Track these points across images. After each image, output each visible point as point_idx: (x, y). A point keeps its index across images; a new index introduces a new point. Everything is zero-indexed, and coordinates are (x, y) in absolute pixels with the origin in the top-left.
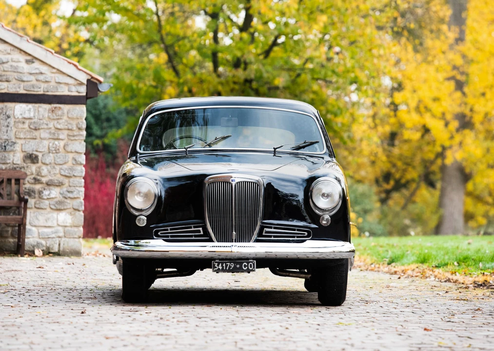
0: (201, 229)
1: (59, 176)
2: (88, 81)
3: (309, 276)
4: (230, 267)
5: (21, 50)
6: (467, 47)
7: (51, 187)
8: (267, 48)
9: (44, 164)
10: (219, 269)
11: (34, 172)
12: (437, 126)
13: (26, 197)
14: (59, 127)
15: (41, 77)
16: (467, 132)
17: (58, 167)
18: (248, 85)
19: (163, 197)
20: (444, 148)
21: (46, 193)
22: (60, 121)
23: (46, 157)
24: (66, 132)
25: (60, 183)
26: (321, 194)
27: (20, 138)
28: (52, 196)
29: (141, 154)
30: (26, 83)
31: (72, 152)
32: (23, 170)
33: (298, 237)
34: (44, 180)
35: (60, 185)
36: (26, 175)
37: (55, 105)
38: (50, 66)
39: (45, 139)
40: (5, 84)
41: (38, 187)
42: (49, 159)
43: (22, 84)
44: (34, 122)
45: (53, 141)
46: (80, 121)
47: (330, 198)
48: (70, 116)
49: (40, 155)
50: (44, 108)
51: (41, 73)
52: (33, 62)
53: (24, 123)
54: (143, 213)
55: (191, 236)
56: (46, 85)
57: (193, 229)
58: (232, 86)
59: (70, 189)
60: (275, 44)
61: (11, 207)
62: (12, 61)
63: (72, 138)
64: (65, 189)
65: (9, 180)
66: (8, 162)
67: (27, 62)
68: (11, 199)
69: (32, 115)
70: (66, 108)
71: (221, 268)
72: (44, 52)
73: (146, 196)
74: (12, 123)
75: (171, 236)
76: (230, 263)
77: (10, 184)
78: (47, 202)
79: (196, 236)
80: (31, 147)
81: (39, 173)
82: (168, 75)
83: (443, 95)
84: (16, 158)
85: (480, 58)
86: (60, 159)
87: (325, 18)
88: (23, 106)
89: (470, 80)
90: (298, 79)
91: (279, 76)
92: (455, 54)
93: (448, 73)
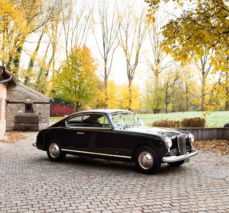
2: (50, 100)
12: (103, 100)
13: (39, 121)
15: (41, 99)
20: (104, 102)
21: (43, 120)
22: (45, 107)
23: (42, 114)
24: (46, 109)
27: (38, 110)
31: (47, 113)
32: (38, 116)
34: (42, 118)
35: (45, 118)
37: (44, 104)
38: (43, 97)
39: (42, 110)
41: (41, 119)
43: (38, 101)
44: (40, 107)
45: (44, 111)
46: (49, 107)
48: (47, 106)
50: (42, 105)
53: (38, 107)
54: (169, 148)
56: (42, 101)
60: (84, 90)
61: (36, 123)
62: (36, 96)
65: (36, 118)
66: (35, 114)
67: (39, 96)
68: (36, 121)
70: (46, 104)
74: (36, 108)
78: (43, 122)
80: (40, 112)
81: (41, 116)
82: (69, 95)
83: (104, 96)
84: (37, 114)
85: (109, 91)
86: (45, 114)
87: (90, 87)
88: (38, 104)
89: (107, 94)
90: (87, 95)
91: (84, 95)
92: (106, 91)
93: (105, 93)
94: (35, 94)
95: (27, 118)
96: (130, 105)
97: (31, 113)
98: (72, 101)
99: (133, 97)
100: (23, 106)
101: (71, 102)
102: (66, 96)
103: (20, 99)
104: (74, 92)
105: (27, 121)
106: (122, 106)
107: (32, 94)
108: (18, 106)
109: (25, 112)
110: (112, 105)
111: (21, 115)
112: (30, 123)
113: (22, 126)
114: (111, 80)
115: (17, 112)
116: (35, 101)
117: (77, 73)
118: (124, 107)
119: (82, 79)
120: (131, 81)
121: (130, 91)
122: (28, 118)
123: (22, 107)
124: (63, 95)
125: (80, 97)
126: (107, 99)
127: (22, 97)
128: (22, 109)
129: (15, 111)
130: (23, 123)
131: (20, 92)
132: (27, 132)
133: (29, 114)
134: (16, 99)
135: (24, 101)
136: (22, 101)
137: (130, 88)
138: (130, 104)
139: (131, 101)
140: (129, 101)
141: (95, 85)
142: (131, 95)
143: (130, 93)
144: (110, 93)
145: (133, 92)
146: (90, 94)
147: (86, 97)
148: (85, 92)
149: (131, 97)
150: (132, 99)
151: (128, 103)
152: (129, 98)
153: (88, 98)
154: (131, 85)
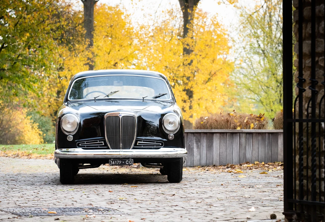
0: (103, 142)
3: (163, 167)
4: (119, 163)
6: (94, 49)
10: (113, 164)
19: (82, 124)
26: (169, 122)
29: (70, 101)
33: (156, 146)
47: (173, 124)
54: (71, 134)
55: (98, 146)
57: (98, 142)
71: (114, 163)
73: (73, 124)
75: (87, 146)
76: (119, 161)
79: (100, 146)
85: (101, 54)
87: (28, 34)
89: (96, 65)
90: (15, 65)
91: (5, 64)
92: (89, 52)
93: (85, 61)
96: (187, 108)
99: (200, 77)
114: (110, 8)
120: (189, 11)
121: (187, 51)
137: (188, 40)
138: (188, 104)
139: (193, 94)
140: (184, 90)
141: (46, 28)
142: (189, 69)
143: (186, 58)
144: (109, 62)
145: (201, 57)
146: (29, 62)
147: (10, 73)
148: (7, 53)
149: (190, 77)
150: (194, 83)
151: (180, 99)
152: (185, 79)
153: (20, 74)
154: (191, 29)
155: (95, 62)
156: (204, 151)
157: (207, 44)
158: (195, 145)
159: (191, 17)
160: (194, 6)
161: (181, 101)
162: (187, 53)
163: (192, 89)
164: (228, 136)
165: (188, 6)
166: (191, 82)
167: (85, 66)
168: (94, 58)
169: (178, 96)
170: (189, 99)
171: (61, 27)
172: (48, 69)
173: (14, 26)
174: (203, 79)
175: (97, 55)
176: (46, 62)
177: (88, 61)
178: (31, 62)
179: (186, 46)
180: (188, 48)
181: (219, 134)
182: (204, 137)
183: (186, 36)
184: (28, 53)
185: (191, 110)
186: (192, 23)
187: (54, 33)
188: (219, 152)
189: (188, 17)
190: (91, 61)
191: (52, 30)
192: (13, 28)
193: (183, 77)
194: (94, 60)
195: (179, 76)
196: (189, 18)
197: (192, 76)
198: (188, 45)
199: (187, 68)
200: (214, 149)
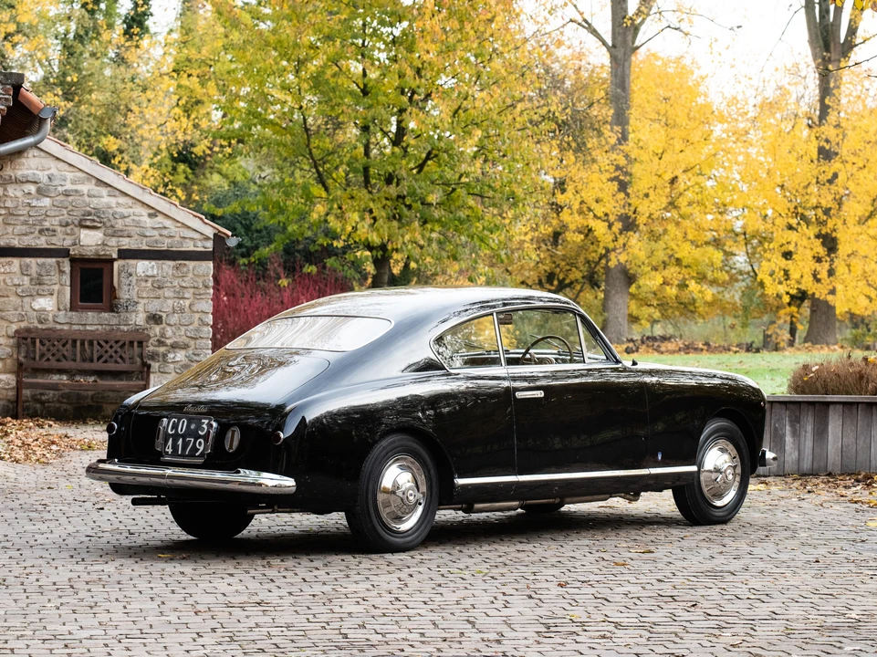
1: (184, 337)
2: (215, 235)
5: (143, 203)
6: (630, 146)
7: (176, 350)
8: (421, 162)
9: (169, 325)
11: (158, 334)
12: (600, 228)
13: (149, 362)
14: (184, 285)
15: (165, 232)
16: (631, 233)
17: (183, 329)
18: (401, 200)
20: (608, 251)
21: (171, 356)
22: (186, 279)
23: (170, 317)
24: (192, 290)
25: (185, 345)
27: (143, 298)
28: (177, 359)
30: (148, 239)
31: (198, 312)
32: (146, 332)
34: (168, 342)
35: (186, 347)
36: (149, 337)
37: (180, 262)
38: (174, 219)
39: (169, 298)
40: (127, 240)
41: (162, 349)
42: (174, 319)
43: (145, 240)
44: (158, 280)
45: (177, 301)
46: (206, 278)
48: (195, 273)
49: (164, 315)
50: (168, 265)
51: (165, 228)
52: (157, 216)
53: (146, 281)
56: (170, 240)
58: (384, 202)
59: (197, 352)
60: (428, 158)
61: (133, 372)
62: (134, 215)
63: (198, 297)
64: (191, 352)
65: (131, 343)
66: (130, 323)
67: (150, 215)
68: (133, 363)
69: (155, 272)
70: (191, 264)
72: (168, 205)
74: (134, 282)
77: (133, 346)
78: (172, 366)
80: (154, 307)
81: (163, 335)
82: (317, 190)
83: (606, 196)
84: (139, 319)
85: (643, 157)
86: (185, 319)
87: (481, 132)
88: (146, 262)
89: (633, 180)
90: (453, 195)
91: (432, 192)
92: (618, 154)
93: (611, 173)
94: (130, 201)
95: (82, 344)
96: (823, 275)
97: (105, 315)
98: (338, 244)
99: (854, 209)
100: (62, 272)
101: (329, 251)
102: (295, 202)
103: (41, 232)
104: (355, 171)
105: (84, 360)
106: (762, 284)
107: (113, 201)
108: (34, 270)
109: (71, 309)
110: (672, 271)
111: (51, 325)
112: (101, 374)
113: (54, 387)
115: (27, 307)
116: (127, 243)
117: (382, 23)
118: (772, 288)
119: (418, 71)
120: (832, 68)
121: (826, 154)
122: (91, 343)
123: (56, 278)
124: (276, 195)
125: (400, 209)
126: (629, 224)
127: (56, 221)
128: (56, 287)
129: (13, 298)
130: (60, 371)
131: (41, 192)
132: (85, 423)
133: (94, 321)
134: (24, 228)
135: (67, 243)
136: (54, 240)
137: (828, 130)
138: (826, 266)
139: (837, 244)
140: (817, 237)
141: (518, 119)
142: (830, 192)
143: (823, 169)
144: (660, 176)
145: (855, 166)
146: (481, 188)
147: (443, 212)
148: (438, 170)
149: (830, 209)
150: (840, 223)
151: (809, 254)
152: (820, 212)
153: (462, 214)
154: (836, 107)
155: (631, 175)
156: (807, 443)
157: (868, 140)
158: (788, 428)
159: (836, 81)
160: (842, 59)
161: (811, 259)
162: (824, 159)
163: (834, 235)
164: (862, 410)
165: (829, 58)
166: (834, 218)
167: (610, 183)
168: (630, 166)
169: (805, 247)
170: (828, 255)
171: (551, 115)
172: (521, 205)
173: (451, 114)
174: (859, 214)
175: (635, 159)
176: (516, 190)
177: (617, 174)
178: (486, 188)
179: (823, 143)
180: (827, 148)
181: (841, 406)
182: (808, 411)
183: (824, 121)
184: (479, 171)
185: (831, 278)
186: (837, 95)
187: (535, 127)
188: (840, 446)
189: (828, 83)
190: (622, 172)
191: (531, 121)
192: (450, 121)
193: (817, 207)
194: (629, 170)
195: (808, 206)
196: (832, 85)
197: (834, 206)
198: (827, 141)
199: (824, 190)
200: (830, 438)
